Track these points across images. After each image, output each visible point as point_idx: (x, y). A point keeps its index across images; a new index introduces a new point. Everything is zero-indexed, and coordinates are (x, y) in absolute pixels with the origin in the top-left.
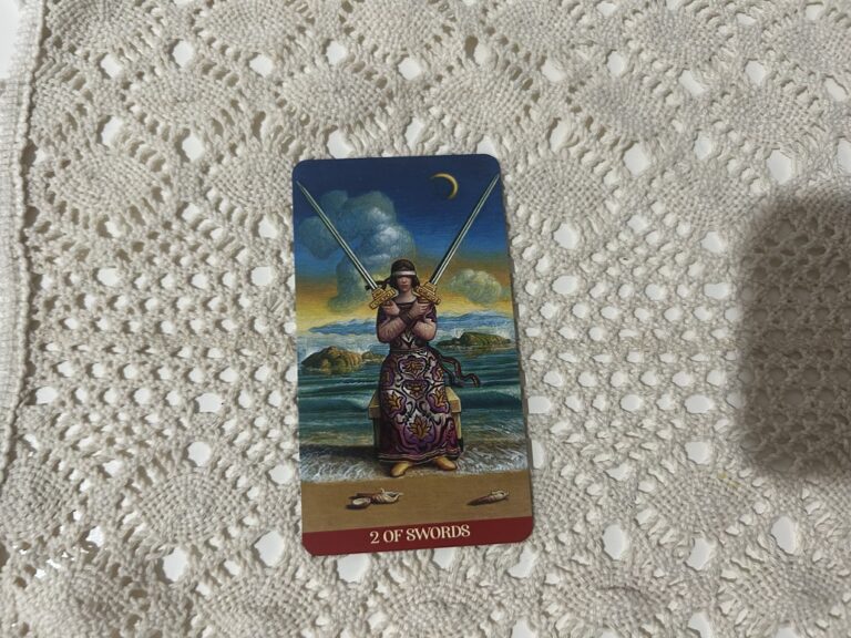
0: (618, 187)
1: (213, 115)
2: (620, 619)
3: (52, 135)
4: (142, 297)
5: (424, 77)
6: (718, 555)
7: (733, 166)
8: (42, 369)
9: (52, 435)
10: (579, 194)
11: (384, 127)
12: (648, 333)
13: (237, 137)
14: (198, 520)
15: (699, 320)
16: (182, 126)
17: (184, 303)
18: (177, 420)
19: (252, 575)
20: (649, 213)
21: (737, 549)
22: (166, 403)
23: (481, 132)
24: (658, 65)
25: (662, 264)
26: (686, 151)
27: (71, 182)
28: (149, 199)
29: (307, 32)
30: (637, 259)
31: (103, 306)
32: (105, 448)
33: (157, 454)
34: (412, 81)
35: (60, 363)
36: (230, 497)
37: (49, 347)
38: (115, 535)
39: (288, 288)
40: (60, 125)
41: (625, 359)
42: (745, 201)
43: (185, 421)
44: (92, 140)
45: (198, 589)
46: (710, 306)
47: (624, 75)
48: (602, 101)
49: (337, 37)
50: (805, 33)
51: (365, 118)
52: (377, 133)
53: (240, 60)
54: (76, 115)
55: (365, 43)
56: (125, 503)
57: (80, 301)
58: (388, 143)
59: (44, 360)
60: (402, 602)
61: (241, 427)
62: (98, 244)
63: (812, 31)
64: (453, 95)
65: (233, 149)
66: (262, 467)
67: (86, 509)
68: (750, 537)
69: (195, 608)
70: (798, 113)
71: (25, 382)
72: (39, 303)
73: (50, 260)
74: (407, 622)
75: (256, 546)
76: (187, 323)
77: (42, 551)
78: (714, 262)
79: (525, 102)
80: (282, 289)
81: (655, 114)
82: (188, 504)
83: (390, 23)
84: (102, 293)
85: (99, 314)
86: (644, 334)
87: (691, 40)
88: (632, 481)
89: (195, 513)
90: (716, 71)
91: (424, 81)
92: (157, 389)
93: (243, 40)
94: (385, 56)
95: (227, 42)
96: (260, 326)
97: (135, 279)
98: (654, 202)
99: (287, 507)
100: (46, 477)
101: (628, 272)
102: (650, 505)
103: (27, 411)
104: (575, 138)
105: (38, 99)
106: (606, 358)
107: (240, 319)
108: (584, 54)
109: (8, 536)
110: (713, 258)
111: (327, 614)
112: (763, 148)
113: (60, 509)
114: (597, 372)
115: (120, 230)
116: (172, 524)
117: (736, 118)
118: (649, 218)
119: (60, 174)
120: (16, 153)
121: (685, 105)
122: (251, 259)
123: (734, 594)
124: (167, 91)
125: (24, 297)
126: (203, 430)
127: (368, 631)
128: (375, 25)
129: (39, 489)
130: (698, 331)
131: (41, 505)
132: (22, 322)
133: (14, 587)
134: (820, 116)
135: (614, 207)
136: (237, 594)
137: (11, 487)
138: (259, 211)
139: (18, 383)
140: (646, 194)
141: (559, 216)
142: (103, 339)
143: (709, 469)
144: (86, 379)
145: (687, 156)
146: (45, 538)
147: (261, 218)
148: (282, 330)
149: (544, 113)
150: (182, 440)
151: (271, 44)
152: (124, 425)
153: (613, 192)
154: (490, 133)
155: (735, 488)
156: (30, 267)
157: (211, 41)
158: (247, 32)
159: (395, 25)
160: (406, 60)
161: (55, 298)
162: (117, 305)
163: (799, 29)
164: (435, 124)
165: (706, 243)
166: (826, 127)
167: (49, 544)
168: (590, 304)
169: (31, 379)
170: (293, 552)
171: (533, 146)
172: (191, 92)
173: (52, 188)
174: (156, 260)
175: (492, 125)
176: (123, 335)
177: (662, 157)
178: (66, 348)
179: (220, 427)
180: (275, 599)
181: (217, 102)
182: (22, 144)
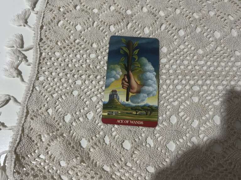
0: (177, 39)
1: (84, 21)
2: (174, 138)
3: (47, 24)
4: (65, 58)
5: (132, 14)
6: (199, 123)
7: (205, 34)
8: (41, 72)
9: (42, 87)
10: (167, 40)
11: (122, 25)
12: (183, 71)
13: (89, 26)
14: (74, 107)
15: (196, 69)
16: (76, 23)
17: (74, 61)
18: (71, 86)
19: (85, 121)
20: (184, 44)
21: (204, 122)
22: (68, 82)
23: (145, 26)
24: (187, 12)
25: (187, 56)
26: (193, 31)
27: (51, 33)
28: (68, 38)
29: (106, 4)
30: (181, 55)
31: (56, 60)
32: (53, 91)
33: (65, 93)
34: (129, 15)
35: (45, 72)
36: (81, 103)
37: (43, 68)
38: (54, 110)
39: (98, 59)
40: (49, 22)
41: (178, 77)
42: (208, 42)
43: (72, 86)
44: (56, 25)
45: (73, 124)
46: (199, 65)
47: (179, 14)
48: (174, 20)
49: (113, 5)
50: (224, 5)
51: (118, 22)
52: (121, 26)
53: (90, 10)
54: (53, 19)
55: (119, 6)
56: (57, 103)
57: (51, 58)
58: (123, 28)
59: (41, 71)
60: (121, 130)
61: (85, 88)
62: (56, 46)
63: (225, 4)
64: (138, 18)
65: (88, 28)
66: (90, 97)
67: (48, 104)
68: (207, 120)
69: (72, 128)
70: (221, 23)
71: (37, 75)
72: (42, 58)
73: (45, 49)
74: (121, 134)
75: (87, 115)
76: (74, 65)
77: (38, 113)
78: (200, 56)
79: (155, 19)
80: (97, 59)
81: (186, 22)
82: (72, 104)
83: (125, 2)
84: (55, 57)
85: (55, 62)
86: (182, 71)
87: (195, 6)
88: (178, 105)
89: (73, 106)
90: (201, 13)
91: (132, 15)
92: (66, 78)
93: (91, 5)
94: (123, 9)
95: (87, 6)
96: (91, 66)
97: (63, 55)
98: (186, 42)
99: (94, 106)
100: (40, 96)
101: (179, 57)
102: (183, 111)
103: (37, 81)
104: (167, 28)
105: (45, 16)
106: (173, 77)
107: (87, 64)
108: (170, 9)
109: (30, 109)
110: (200, 55)
111: (102, 131)
112: (213, 30)
113: (42, 104)
114: (170, 80)
115: (61, 43)
116: (68, 108)
117: (206, 23)
118: (184, 45)
119: (48, 31)
120: (39, 27)
121: (194, 20)
122: (90, 51)
123: (203, 133)
124: (74, 15)
125: (38, 57)
126: (76, 88)
127: (112, 135)
128: (121, 2)
129: (38, 99)
130: (195, 71)
131: (38, 102)
132: (37, 62)
133: (31, 120)
134: (227, 23)
135: (176, 43)
136: (81, 125)
137: (32, 98)
138: (93, 42)
139: (36, 75)
140: (184, 40)
141: (163, 45)
142: (55, 67)
143: (197, 103)
144: (50, 75)
145: (194, 32)
146: (38, 110)
147: (93, 43)
148: (96, 68)
149: (159, 22)
150: (71, 90)
151: (98, 6)
152: (58, 86)
153: (176, 40)
154: (147, 26)
155: (204, 108)
156: (40, 51)
157: (84, 6)
158: (92, 4)
159: (126, 2)
160: (128, 10)
161: (45, 58)
162: (59, 60)
163: (222, 4)
164: (134, 24)
165: (198, 51)
166: (228, 26)
167: (39, 111)
168: (169, 64)
169: (38, 75)
170: (95, 116)
171: (157, 29)
172: (79, 16)
173: (46, 34)
174: (68, 51)
175: (147, 24)
176: (60, 66)
177: (187, 32)
178: (47, 68)
179: (80, 87)
180: (90, 127)
181: (85, 18)
182: (41, 25)
